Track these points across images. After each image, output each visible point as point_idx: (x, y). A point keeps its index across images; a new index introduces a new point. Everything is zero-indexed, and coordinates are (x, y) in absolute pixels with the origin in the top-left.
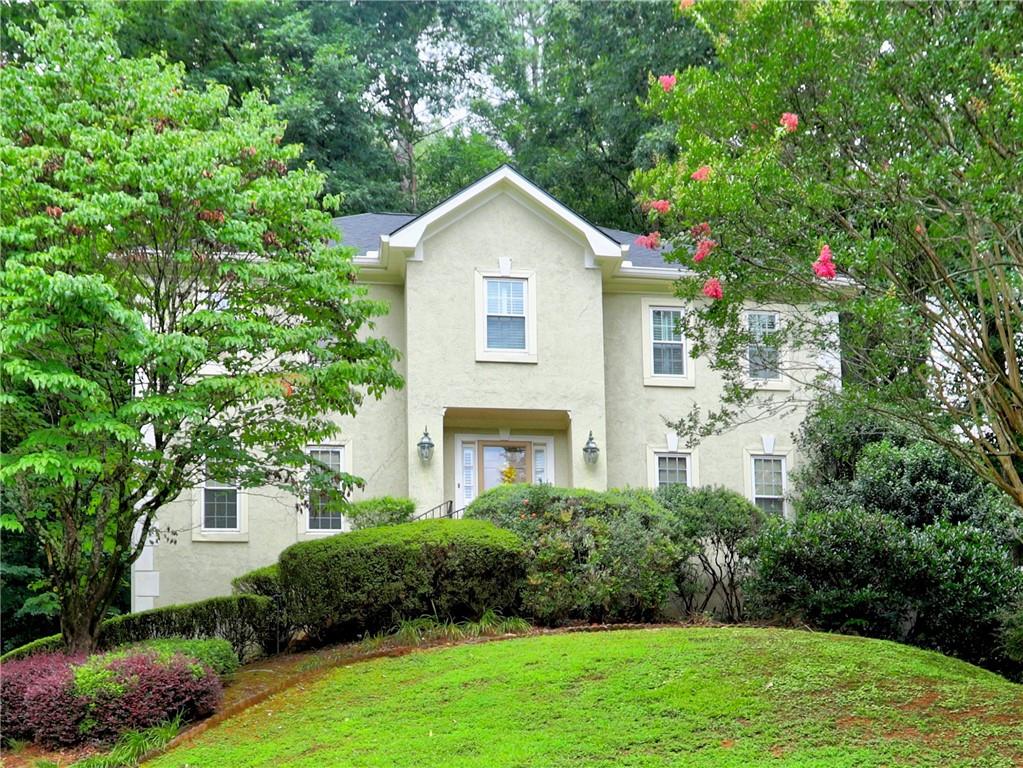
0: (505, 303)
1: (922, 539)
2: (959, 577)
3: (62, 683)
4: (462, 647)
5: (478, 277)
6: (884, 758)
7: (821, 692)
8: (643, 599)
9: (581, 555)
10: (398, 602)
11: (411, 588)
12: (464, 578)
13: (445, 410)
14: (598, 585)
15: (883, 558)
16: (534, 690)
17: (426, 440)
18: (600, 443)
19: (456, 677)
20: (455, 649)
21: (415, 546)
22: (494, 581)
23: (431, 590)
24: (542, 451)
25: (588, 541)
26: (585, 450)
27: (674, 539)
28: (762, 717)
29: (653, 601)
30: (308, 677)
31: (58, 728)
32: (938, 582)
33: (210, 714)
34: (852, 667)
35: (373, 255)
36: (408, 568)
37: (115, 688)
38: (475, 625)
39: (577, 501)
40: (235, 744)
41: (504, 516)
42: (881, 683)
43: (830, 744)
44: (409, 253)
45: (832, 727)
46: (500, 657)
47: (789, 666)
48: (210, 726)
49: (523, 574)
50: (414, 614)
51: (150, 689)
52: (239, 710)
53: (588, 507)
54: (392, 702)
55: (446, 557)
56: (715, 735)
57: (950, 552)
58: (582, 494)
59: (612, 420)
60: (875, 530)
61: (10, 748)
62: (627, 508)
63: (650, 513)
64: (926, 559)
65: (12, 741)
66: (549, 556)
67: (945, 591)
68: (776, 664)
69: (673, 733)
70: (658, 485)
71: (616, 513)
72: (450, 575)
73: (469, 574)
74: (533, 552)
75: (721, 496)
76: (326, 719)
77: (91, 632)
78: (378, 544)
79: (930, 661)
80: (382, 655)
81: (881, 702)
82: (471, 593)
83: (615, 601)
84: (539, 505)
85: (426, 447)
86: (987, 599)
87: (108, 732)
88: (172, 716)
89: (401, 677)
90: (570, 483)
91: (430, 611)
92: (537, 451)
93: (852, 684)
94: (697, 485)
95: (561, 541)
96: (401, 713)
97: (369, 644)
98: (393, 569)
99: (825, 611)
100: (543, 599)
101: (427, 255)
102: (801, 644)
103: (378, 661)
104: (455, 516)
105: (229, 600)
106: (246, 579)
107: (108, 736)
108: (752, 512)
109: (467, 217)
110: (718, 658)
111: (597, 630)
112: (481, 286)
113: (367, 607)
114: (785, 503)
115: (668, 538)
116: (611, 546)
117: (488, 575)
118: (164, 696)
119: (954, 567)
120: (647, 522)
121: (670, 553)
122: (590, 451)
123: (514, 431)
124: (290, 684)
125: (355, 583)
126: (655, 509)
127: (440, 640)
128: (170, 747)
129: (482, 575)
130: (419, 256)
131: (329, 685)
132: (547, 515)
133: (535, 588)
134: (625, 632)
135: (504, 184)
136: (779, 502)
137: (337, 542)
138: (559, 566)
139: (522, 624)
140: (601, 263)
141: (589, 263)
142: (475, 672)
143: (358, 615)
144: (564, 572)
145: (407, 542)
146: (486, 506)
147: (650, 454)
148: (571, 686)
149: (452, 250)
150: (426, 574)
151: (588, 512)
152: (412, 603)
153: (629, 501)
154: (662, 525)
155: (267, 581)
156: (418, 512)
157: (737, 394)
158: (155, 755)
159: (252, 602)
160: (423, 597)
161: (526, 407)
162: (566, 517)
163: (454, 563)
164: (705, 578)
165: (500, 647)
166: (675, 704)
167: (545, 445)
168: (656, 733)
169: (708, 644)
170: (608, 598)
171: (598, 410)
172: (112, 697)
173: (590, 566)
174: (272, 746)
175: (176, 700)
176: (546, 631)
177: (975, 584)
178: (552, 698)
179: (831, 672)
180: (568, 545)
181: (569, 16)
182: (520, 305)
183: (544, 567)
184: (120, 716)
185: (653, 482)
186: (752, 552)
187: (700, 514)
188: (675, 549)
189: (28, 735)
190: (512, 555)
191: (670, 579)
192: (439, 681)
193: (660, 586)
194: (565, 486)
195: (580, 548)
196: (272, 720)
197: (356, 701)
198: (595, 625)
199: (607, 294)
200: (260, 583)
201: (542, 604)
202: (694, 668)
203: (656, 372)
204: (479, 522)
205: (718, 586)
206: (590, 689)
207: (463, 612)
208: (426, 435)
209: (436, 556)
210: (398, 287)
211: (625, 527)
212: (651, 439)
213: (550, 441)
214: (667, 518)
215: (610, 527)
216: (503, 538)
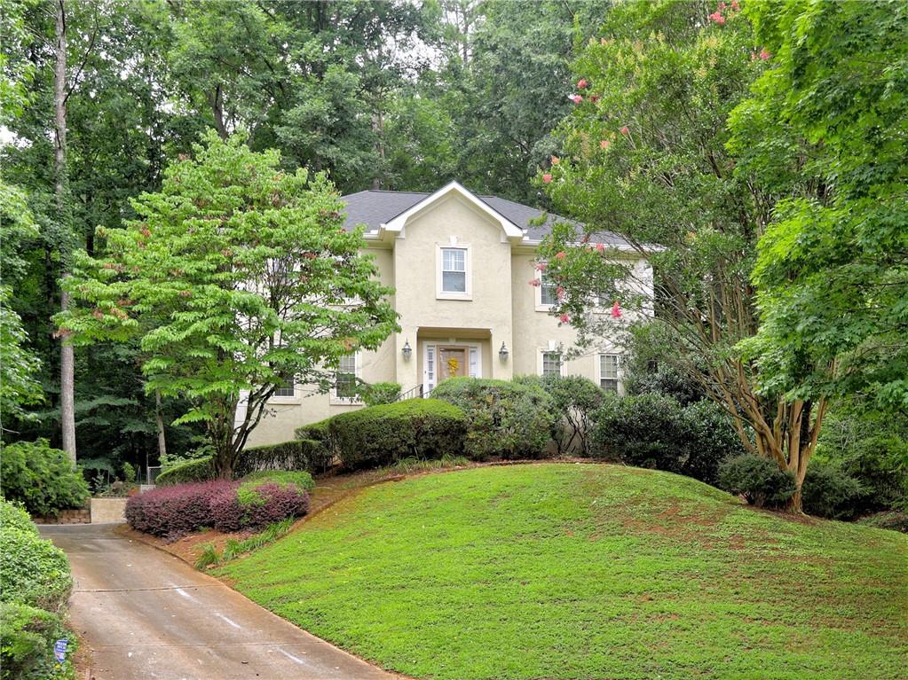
0: (453, 263)
1: (690, 412)
2: (710, 435)
3: (231, 498)
4: (433, 475)
5: (438, 248)
6: (643, 542)
7: (620, 506)
8: (532, 446)
9: (497, 421)
10: (397, 448)
11: (403, 441)
12: (433, 435)
13: (417, 329)
14: (507, 438)
15: (666, 426)
16: (474, 503)
17: (407, 347)
18: (509, 349)
19: (432, 495)
20: (428, 477)
21: (406, 418)
22: (449, 436)
23: (415, 442)
24: (474, 351)
25: (503, 412)
26: (500, 353)
27: (551, 411)
28: (588, 520)
29: (538, 447)
30: (352, 492)
31: (230, 522)
32: (698, 439)
33: (304, 514)
34: (638, 492)
35: (374, 233)
36: (402, 430)
37: (260, 501)
38: (438, 461)
39: (496, 389)
40: (322, 530)
41: (454, 398)
42: (651, 501)
43: (619, 534)
44: (397, 233)
45: (622, 526)
46: (455, 482)
47: (606, 491)
48: (306, 520)
49: (464, 432)
50: (404, 455)
51: (278, 502)
52: (320, 511)
53: (502, 392)
54: (400, 508)
55: (423, 423)
56: (564, 529)
57: (706, 421)
58: (498, 384)
59: (517, 331)
60: (663, 408)
61: (200, 531)
62: (524, 393)
63: (537, 395)
64: (691, 424)
65: (201, 527)
66: (480, 422)
67: (700, 444)
68: (598, 490)
69: (544, 528)
70: (542, 373)
71: (517, 396)
72: (425, 433)
73: (435, 433)
74: (470, 419)
75: (579, 382)
76: (367, 518)
77: (231, 466)
78: (386, 417)
79: (684, 486)
80: (389, 480)
81: (649, 512)
82: (437, 443)
83: (516, 447)
84: (475, 392)
85: (407, 351)
86: (726, 447)
87: (256, 524)
88: (289, 515)
89: (403, 494)
90: (491, 374)
91: (414, 454)
92: (472, 352)
93: (636, 502)
94: (566, 375)
95: (486, 414)
96: (406, 515)
97: (381, 472)
98: (393, 430)
99: (634, 454)
100: (476, 446)
101: (407, 235)
102: (616, 477)
103: (388, 483)
104: (425, 397)
105: (297, 443)
106: (304, 430)
107: (257, 526)
108: (597, 392)
109: (430, 211)
110: (570, 486)
111: (507, 464)
112: (440, 253)
113: (379, 450)
114: (618, 383)
115: (546, 411)
116: (514, 416)
117: (446, 433)
118: (285, 506)
119: (708, 429)
120: (535, 401)
121: (547, 420)
122: (503, 353)
123: (458, 339)
124: (344, 497)
125: (373, 438)
126: (541, 393)
127: (419, 470)
128: (289, 532)
129: (443, 434)
130: (403, 235)
131: (365, 498)
132: (479, 398)
133: (472, 440)
134: (523, 466)
135: (454, 191)
136: (615, 382)
137: (363, 415)
138: (485, 428)
139: (465, 460)
140: (510, 239)
141: (503, 240)
142: (443, 492)
143: (375, 456)
144: (488, 431)
145: (402, 416)
146: (443, 391)
147: (538, 352)
148: (493, 500)
149: (423, 233)
150: (412, 433)
151: (502, 397)
152: (404, 449)
153: (526, 388)
154: (544, 403)
155: (317, 431)
156: (403, 391)
157: (583, 343)
158: (283, 536)
159: (311, 445)
160: (410, 446)
161: (465, 327)
162: (489, 399)
163: (427, 427)
164: (569, 428)
165: (454, 475)
166: (546, 511)
167: (476, 347)
168: (535, 528)
169: (565, 477)
170: (513, 446)
171: (508, 329)
172: (259, 506)
173: (502, 428)
174: (342, 532)
175: (291, 507)
176: (478, 464)
177: (719, 439)
178: (483, 508)
179: (627, 495)
180: (490, 416)
181: (492, 64)
182: (462, 265)
183: (477, 429)
184: (262, 516)
185: (540, 372)
186: (595, 418)
187: (566, 394)
188: (551, 417)
189: (211, 525)
190: (459, 422)
191: (548, 433)
192: (424, 497)
193: (542, 439)
194: (487, 378)
195: (497, 417)
196: (338, 517)
197: (381, 508)
198: (505, 461)
199: (513, 255)
200: (313, 433)
201: (476, 449)
202: (557, 492)
203: (542, 302)
204: (440, 401)
205: (577, 433)
206: (503, 503)
207: (431, 454)
208: (407, 344)
209: (418, 423)
210: (389, 250)
211: (523, 405)
212: (539, 344)
213: (479, 346)
214: (547, 398)
215: (514, 405)
216: (454, 412)
